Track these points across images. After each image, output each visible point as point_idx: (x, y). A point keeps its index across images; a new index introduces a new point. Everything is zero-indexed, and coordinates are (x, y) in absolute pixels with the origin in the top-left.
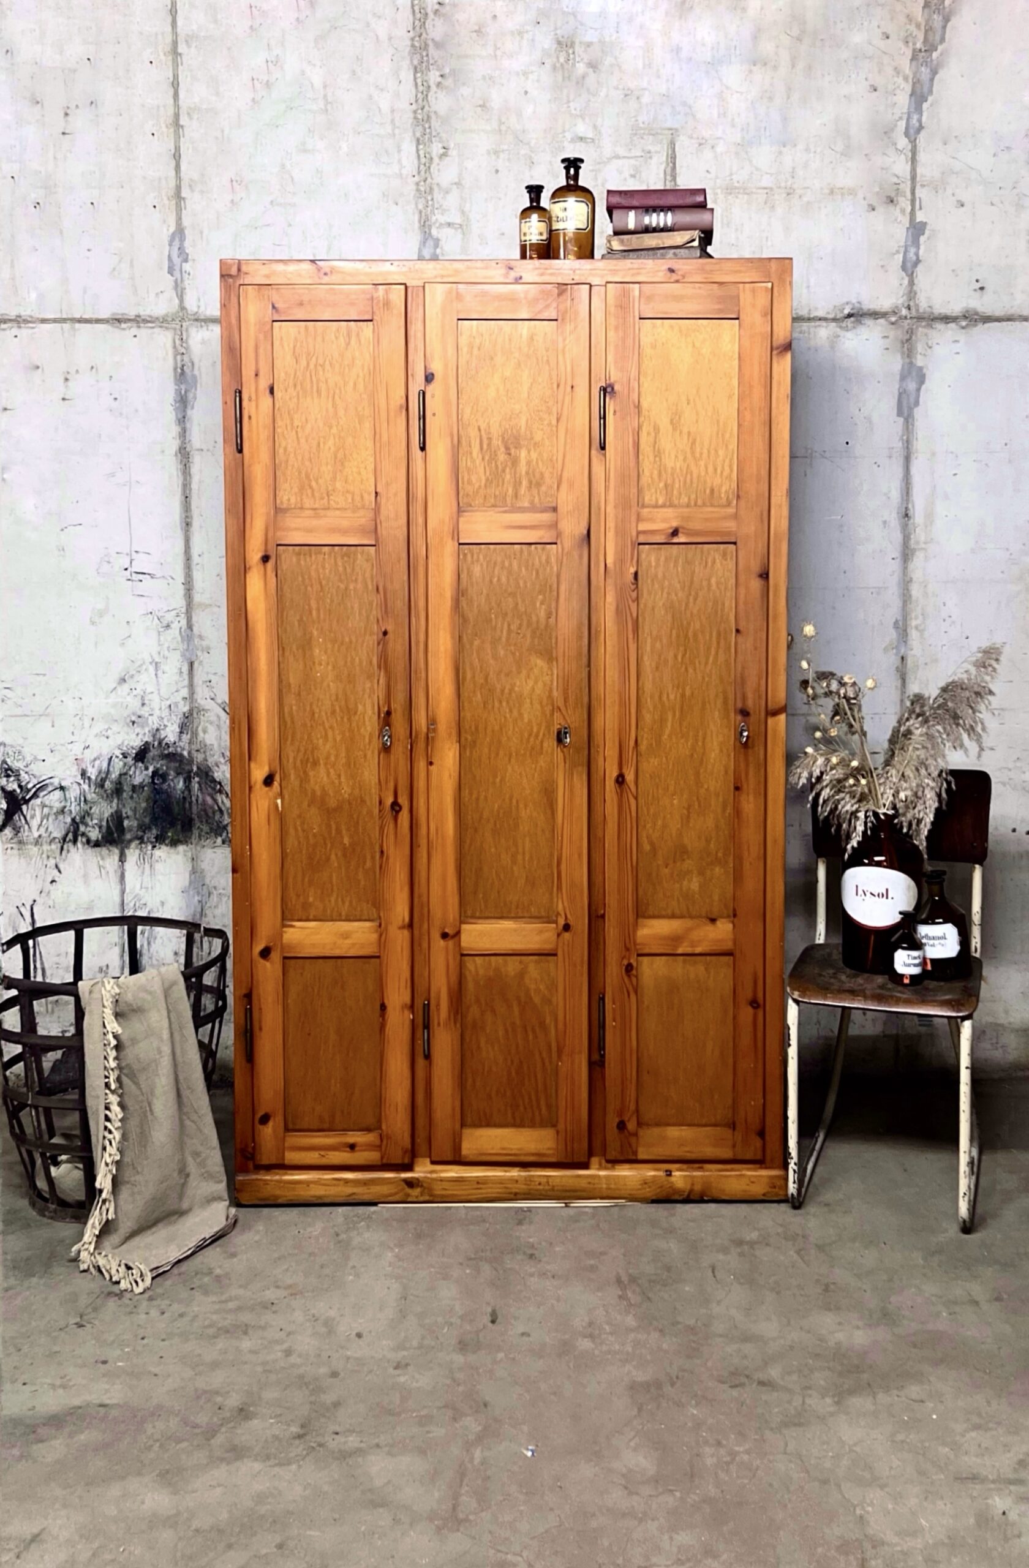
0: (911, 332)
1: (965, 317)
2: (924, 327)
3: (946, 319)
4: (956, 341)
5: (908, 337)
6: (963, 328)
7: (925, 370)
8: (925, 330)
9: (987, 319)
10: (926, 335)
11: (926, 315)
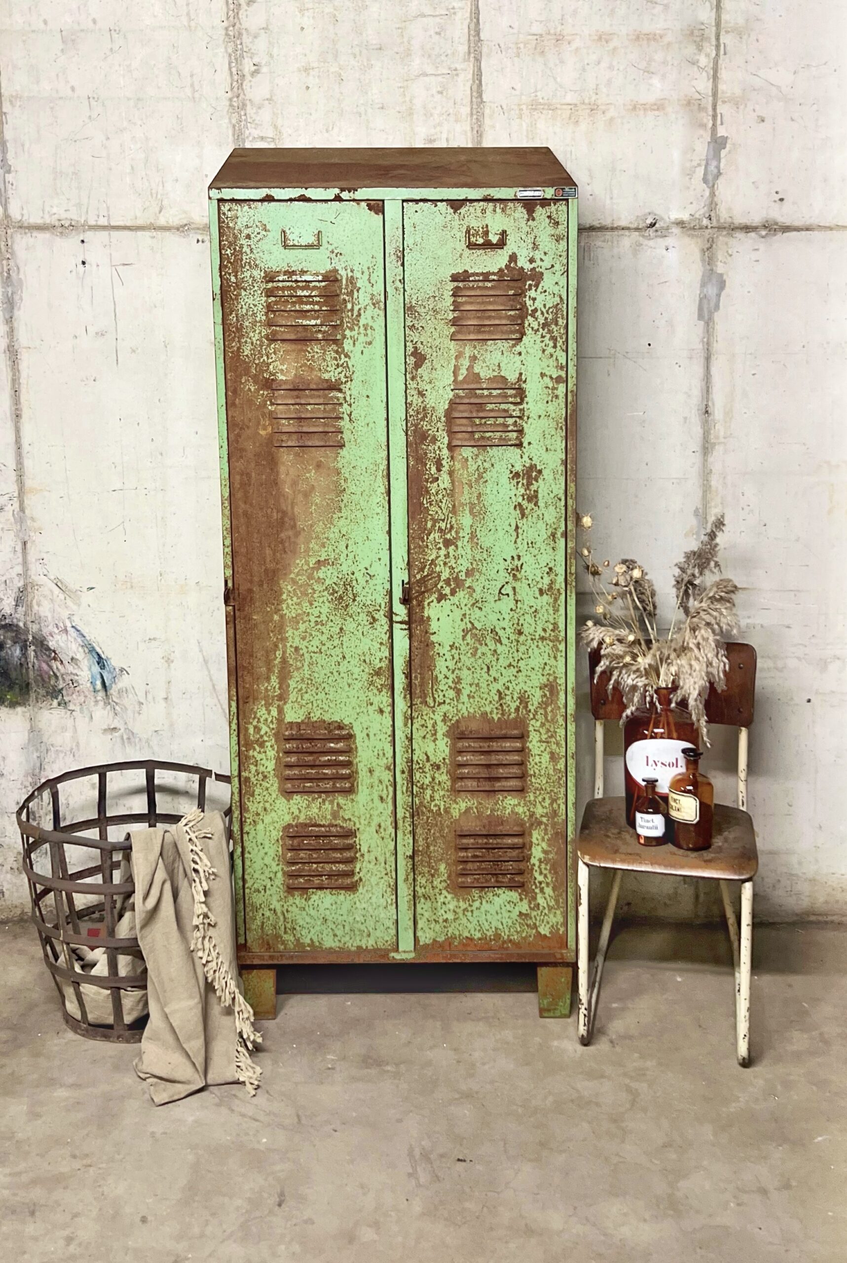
0: (711, 241)
1: (765, 227)
2: (725, 236)
3: (747, 229)
4: (757, 250)
5: (708, 245)
6: (763, 237)
7: (725, 277)
8: (726, 239)
9: (786, 229)
10: (727, 244)
11: (727, 225)
